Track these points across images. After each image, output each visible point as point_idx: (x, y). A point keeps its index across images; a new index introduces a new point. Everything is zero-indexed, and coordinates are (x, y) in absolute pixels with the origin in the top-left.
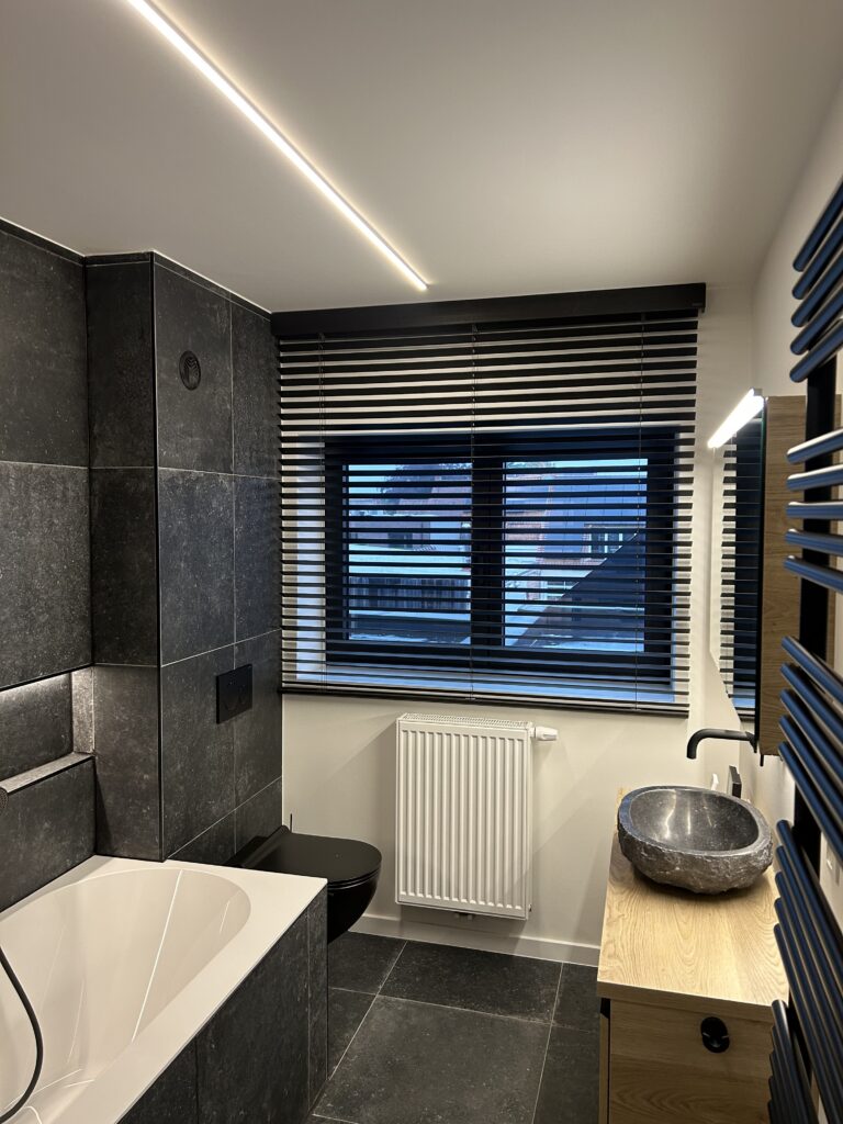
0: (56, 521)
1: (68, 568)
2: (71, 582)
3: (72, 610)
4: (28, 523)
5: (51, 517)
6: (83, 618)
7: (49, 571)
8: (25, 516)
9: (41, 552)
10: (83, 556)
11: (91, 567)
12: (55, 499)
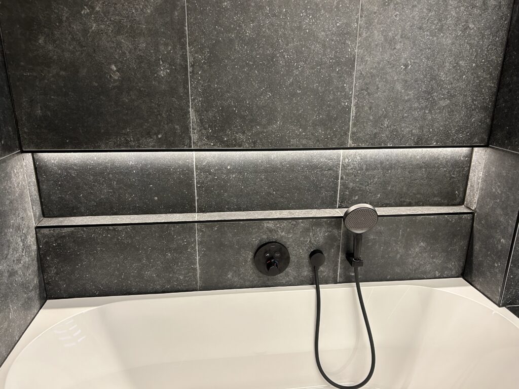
0: (471, 26)
1: (477, 66)
2: (478, 77)
3: (473, 100)
4: (442, 26)
5: (467, 22)
6: (485, 109)
7: (456, 66)
8: (440, 20)
9: (450, 50)
10: (496, 57)
11: (502, 68)
12: (474, 6)
